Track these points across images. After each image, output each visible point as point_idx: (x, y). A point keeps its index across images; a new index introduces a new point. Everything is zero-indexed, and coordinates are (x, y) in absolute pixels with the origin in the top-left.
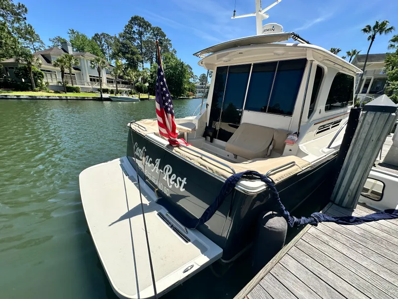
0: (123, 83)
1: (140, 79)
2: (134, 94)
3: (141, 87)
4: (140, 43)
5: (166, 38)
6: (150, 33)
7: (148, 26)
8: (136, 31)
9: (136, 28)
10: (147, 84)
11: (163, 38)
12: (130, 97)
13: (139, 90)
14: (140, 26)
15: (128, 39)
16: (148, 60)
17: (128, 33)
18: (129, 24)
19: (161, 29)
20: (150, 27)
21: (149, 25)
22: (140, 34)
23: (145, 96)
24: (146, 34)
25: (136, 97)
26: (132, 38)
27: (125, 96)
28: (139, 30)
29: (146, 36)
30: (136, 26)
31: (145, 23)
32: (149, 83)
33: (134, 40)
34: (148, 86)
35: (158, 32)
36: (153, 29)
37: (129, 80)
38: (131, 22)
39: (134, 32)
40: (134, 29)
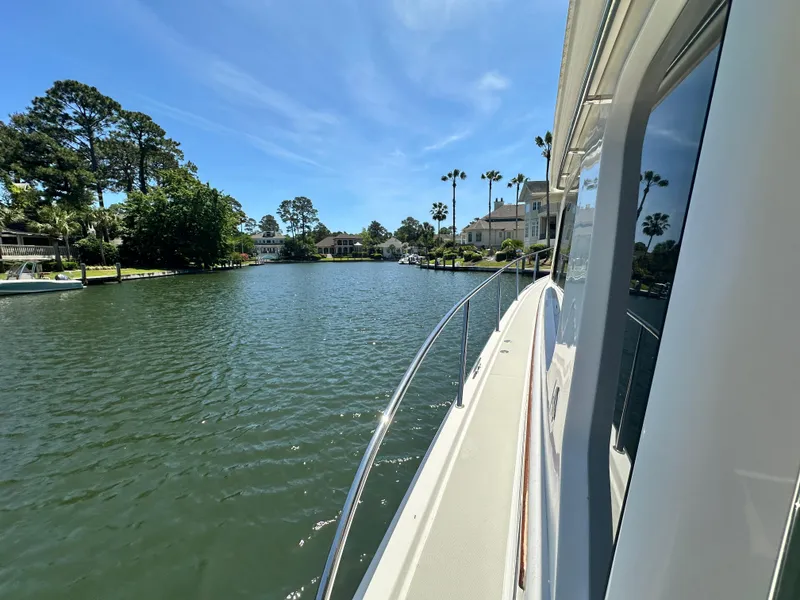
0: (27, 241)
1: (91, 230)
2: (70, 268)
3: (97, 249)
4: (88, 143)
5: (166, 137)
6: (117, 124)
7: (110, 108)
8: (71, 115)
9: (71, 109)
10: (119, 241)
11: (159, 138)
13: (91, 257)
14: (85, 105)
15: (47, 131)
16: (118, 185)
17: (45, 117)
18: (48, 98)
19: (149, 119)
20: (116, 110)
21: (114, 106)
22: (88, 124)
23: (110, 272)
24: (107, 125)
26: (62, 129)
27: (26, 278)
28: (84, 115)
29: (106, 129)
30: (73, 105)
31: (103, 100)
32: (123, 238)
33: (71, 136)
34: (119, 247)
35: (141, 123)
36: (128, 116)
37: (46, 231)
38: (54, 92)
39: (66, 117)
40: (68, 111)
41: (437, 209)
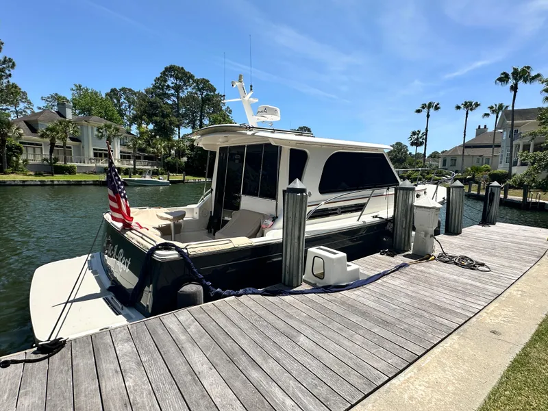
0: (146, 158)
1: (173, 152)
2: (162, 174)
3: (175, 164)
4: (176, 100)
5: (216, 93)
6: (192, 87)
7: (189, 78)
8: (171, 85)
9: (171, 81)
10: (185, 159)
11: (212, 93)
12: (155, 179)
13: (171, 168)
14: (177, 78)
15: (158, 96)
16: (188, 123)
17: (159, 88)
18: (161, 77)
19: (208, 81)
20: (192, 79)
21: (192, 77)
22: (177, 88)
23: (179, 177)
24: (187, 89)
25: (163, 179)
26: (165, 94)
28: (176, 84)
29: (186, 91)
30: (172, 79)
31: (185, 74)
32: (188, 157)
33: (168, 97)
34: (185, 162)
35: (204, 85)
36: (197, 82)
37: (154, 153)
38: (164, 73)
39: (168, 86)
40: (169, 83)
41: (416, 137)
